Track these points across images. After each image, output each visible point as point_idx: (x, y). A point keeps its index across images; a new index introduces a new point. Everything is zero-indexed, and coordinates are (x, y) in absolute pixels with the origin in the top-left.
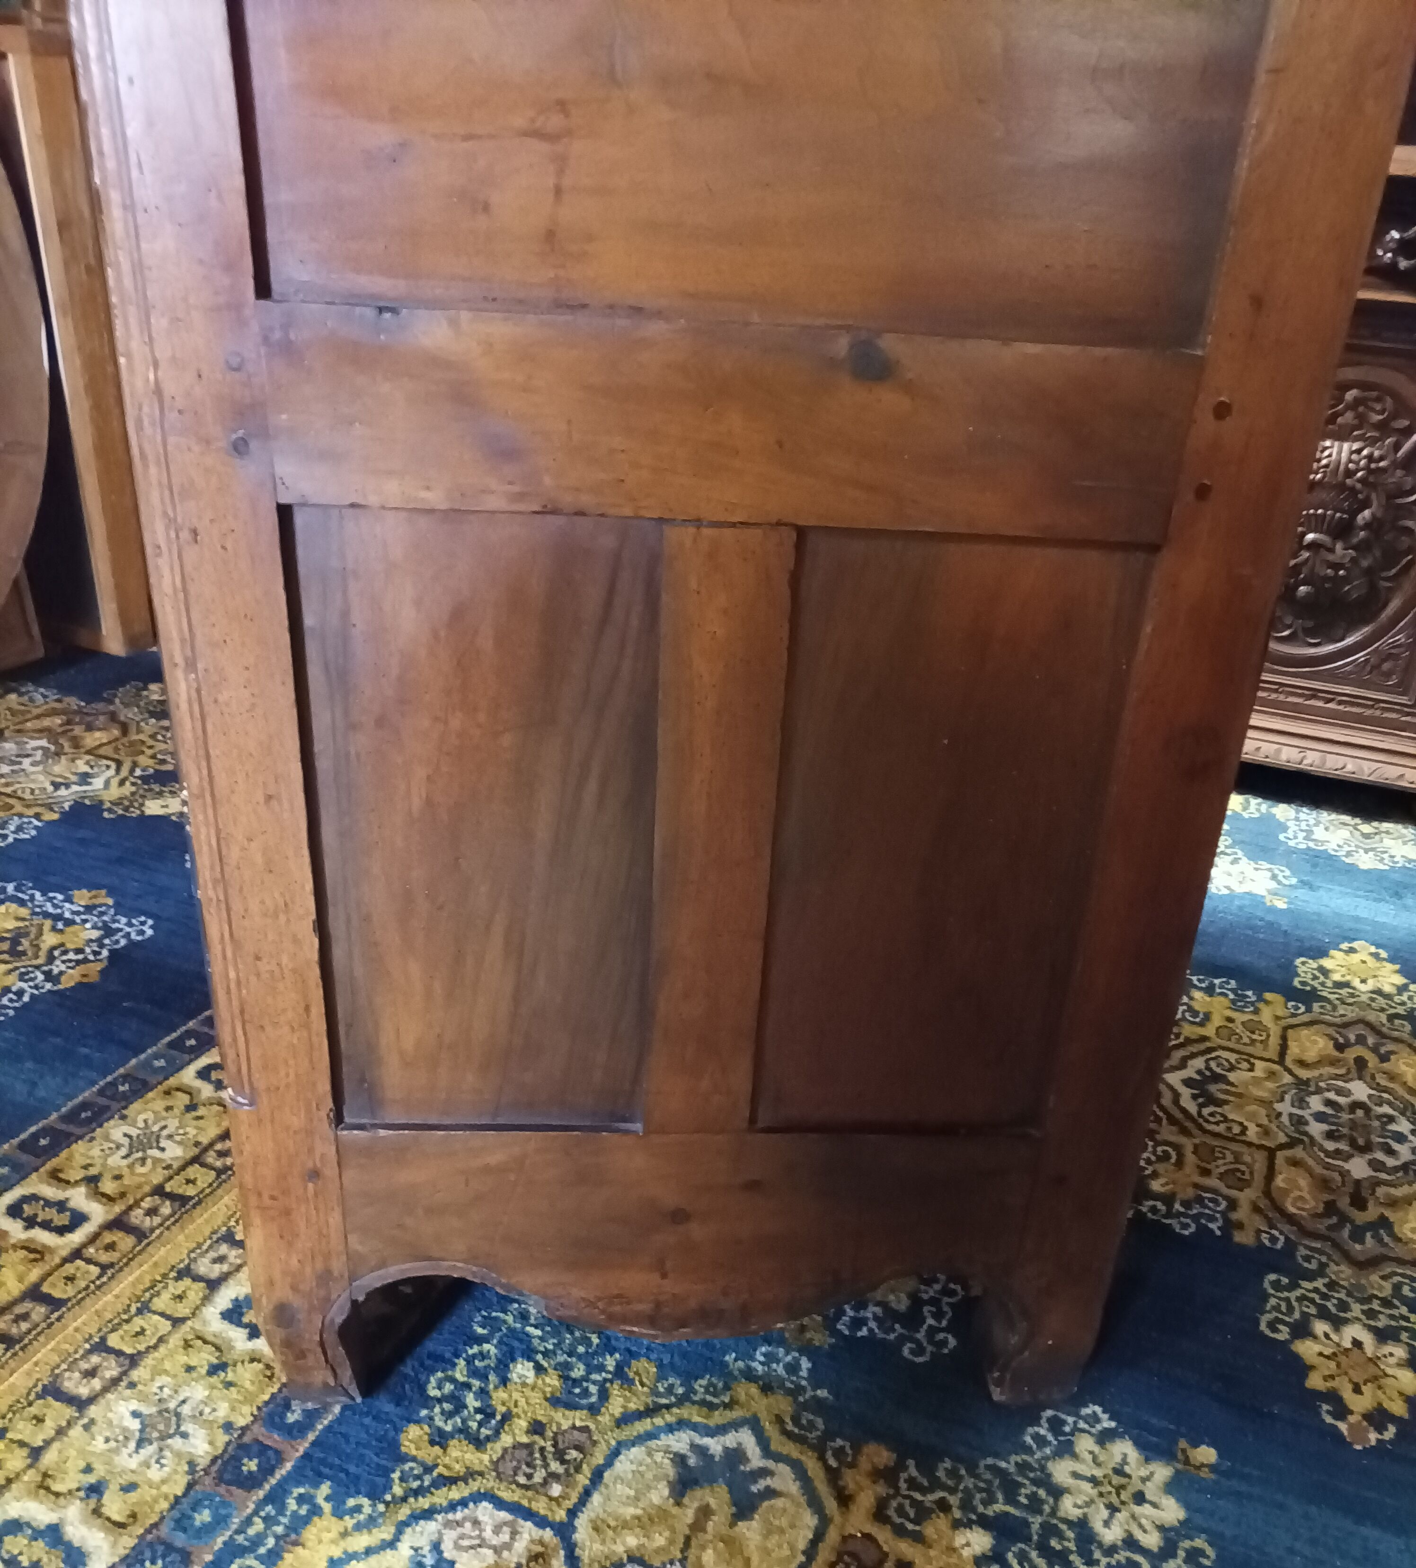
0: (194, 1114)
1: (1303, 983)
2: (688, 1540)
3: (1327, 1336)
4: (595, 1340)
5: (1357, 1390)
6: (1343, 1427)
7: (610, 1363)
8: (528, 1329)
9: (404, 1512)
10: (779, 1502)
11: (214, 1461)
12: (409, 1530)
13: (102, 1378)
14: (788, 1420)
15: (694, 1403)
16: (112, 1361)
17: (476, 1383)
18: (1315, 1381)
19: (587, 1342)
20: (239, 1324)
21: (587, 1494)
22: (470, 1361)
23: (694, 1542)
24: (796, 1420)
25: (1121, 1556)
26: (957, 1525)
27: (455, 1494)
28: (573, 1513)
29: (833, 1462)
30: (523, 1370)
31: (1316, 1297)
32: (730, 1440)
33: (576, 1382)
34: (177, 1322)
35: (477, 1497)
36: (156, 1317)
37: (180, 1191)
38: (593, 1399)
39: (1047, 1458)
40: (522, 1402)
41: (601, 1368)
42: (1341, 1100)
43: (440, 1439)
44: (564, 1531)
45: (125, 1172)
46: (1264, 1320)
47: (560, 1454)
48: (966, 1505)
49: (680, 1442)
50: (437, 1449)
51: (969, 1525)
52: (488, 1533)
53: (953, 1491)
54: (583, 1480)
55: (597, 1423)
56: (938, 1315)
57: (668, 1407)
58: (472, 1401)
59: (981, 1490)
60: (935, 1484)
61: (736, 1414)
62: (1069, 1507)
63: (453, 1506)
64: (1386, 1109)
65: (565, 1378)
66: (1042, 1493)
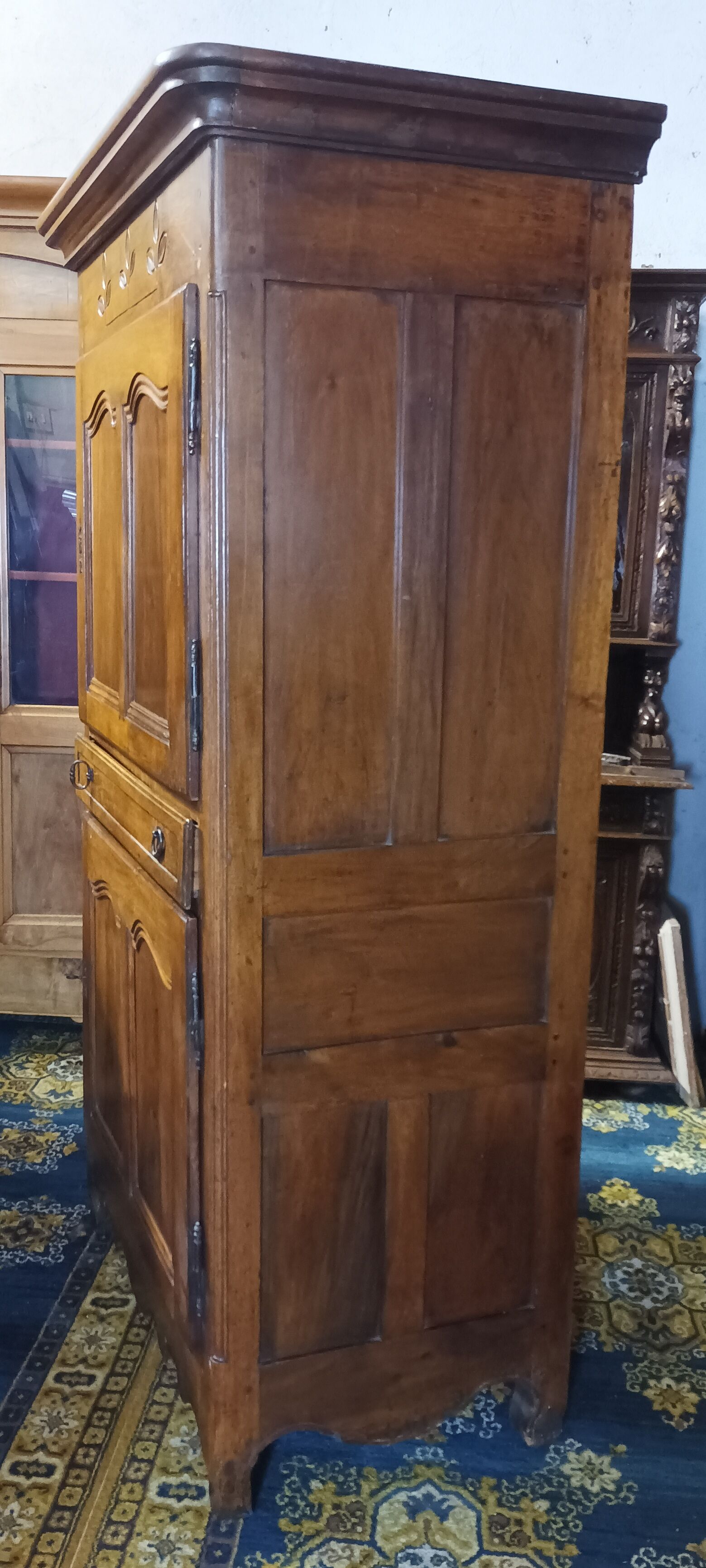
0: (69, 1402)
1: (595, 1209)
2: (426, 1534)
3: (655, 1385)
4: (341, 1464)
5: (674, 1406)
6: (672, 1423)
7: (353, 1471)
8: (308, 1466)
9: (299, 1554)
10: (456, 1510)
11: (200, 1555)
12: (306, 1560)
13: (123, 1535)
14: (444, 1476)
15: (400, 1480)
16: (121, 1528)
17: (298, 1495)
18: (656, 1407)
19: (337, 1465)
20: (170, 1497)
21: (374, 1528)
22: (289, 1485)
23: (429, 1534)
24: (447, 1475)
25: (602, 1496)
26: (533, 1500)
27: (317, 1541)
28: (372, 1535)
29: (471, 1489)
30: (315, 1484)
31: (647, 1369)
32: (424, 1490)
33: (344, 1483)
34: (139, 1503)
35: (328, 1540)
36: (127, 1503)
37: (92, 1442)
38: (355, 1489)
39: (559, 1465)
40: (324, 1498)
41: (350, 1475)
42: (630, 1270)
43: (295, 1522)
44: (372, 1543)
45: (56, 1439)
46: (628, 1384)
47: (353, 1515)
48: (533, 1492)
49: (402, 1496)
50: (298, 1526)
51: (538, 1499)
52: (340, 1553)
53: (526, 1487)
54: (369, 1521)
55: (362, 1498)
56: (488, 1416)
57: (389, 1483)
58: (302, 1504)
59: (537, 1484)
60: (517, 1487)
61: (420, 1480)
62: (575, 1482)
63: (319, 1547)
64: (651, 1271)
65: (337, 1483)
66: (562, 1480)
